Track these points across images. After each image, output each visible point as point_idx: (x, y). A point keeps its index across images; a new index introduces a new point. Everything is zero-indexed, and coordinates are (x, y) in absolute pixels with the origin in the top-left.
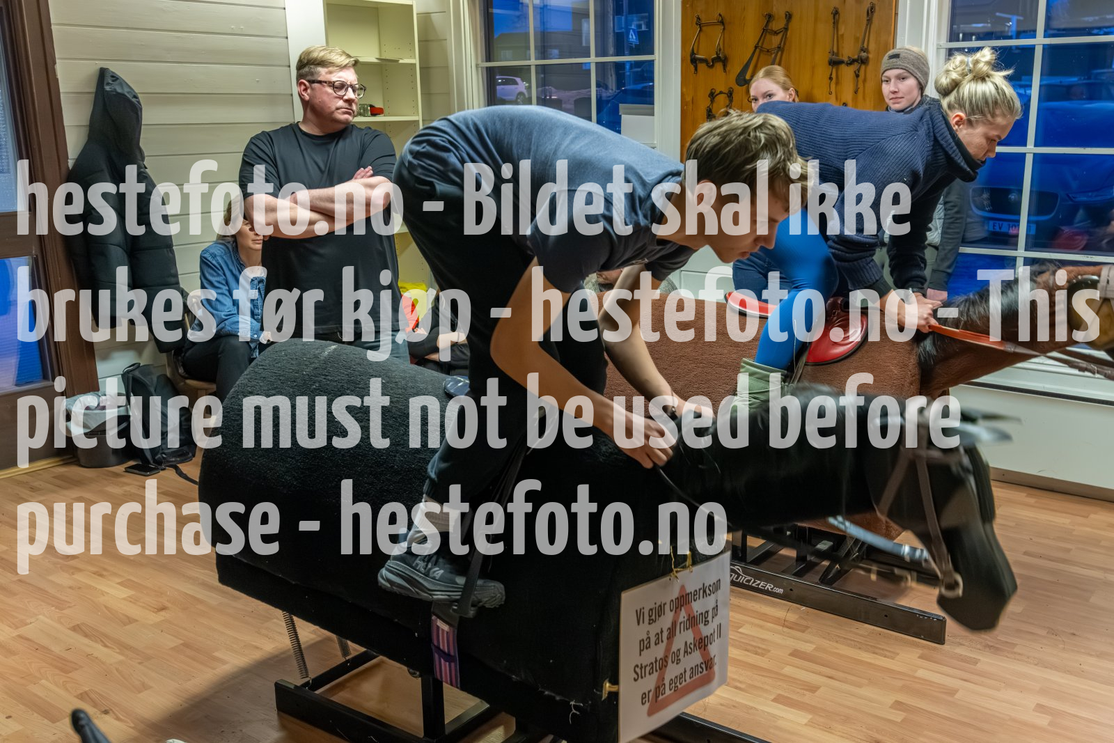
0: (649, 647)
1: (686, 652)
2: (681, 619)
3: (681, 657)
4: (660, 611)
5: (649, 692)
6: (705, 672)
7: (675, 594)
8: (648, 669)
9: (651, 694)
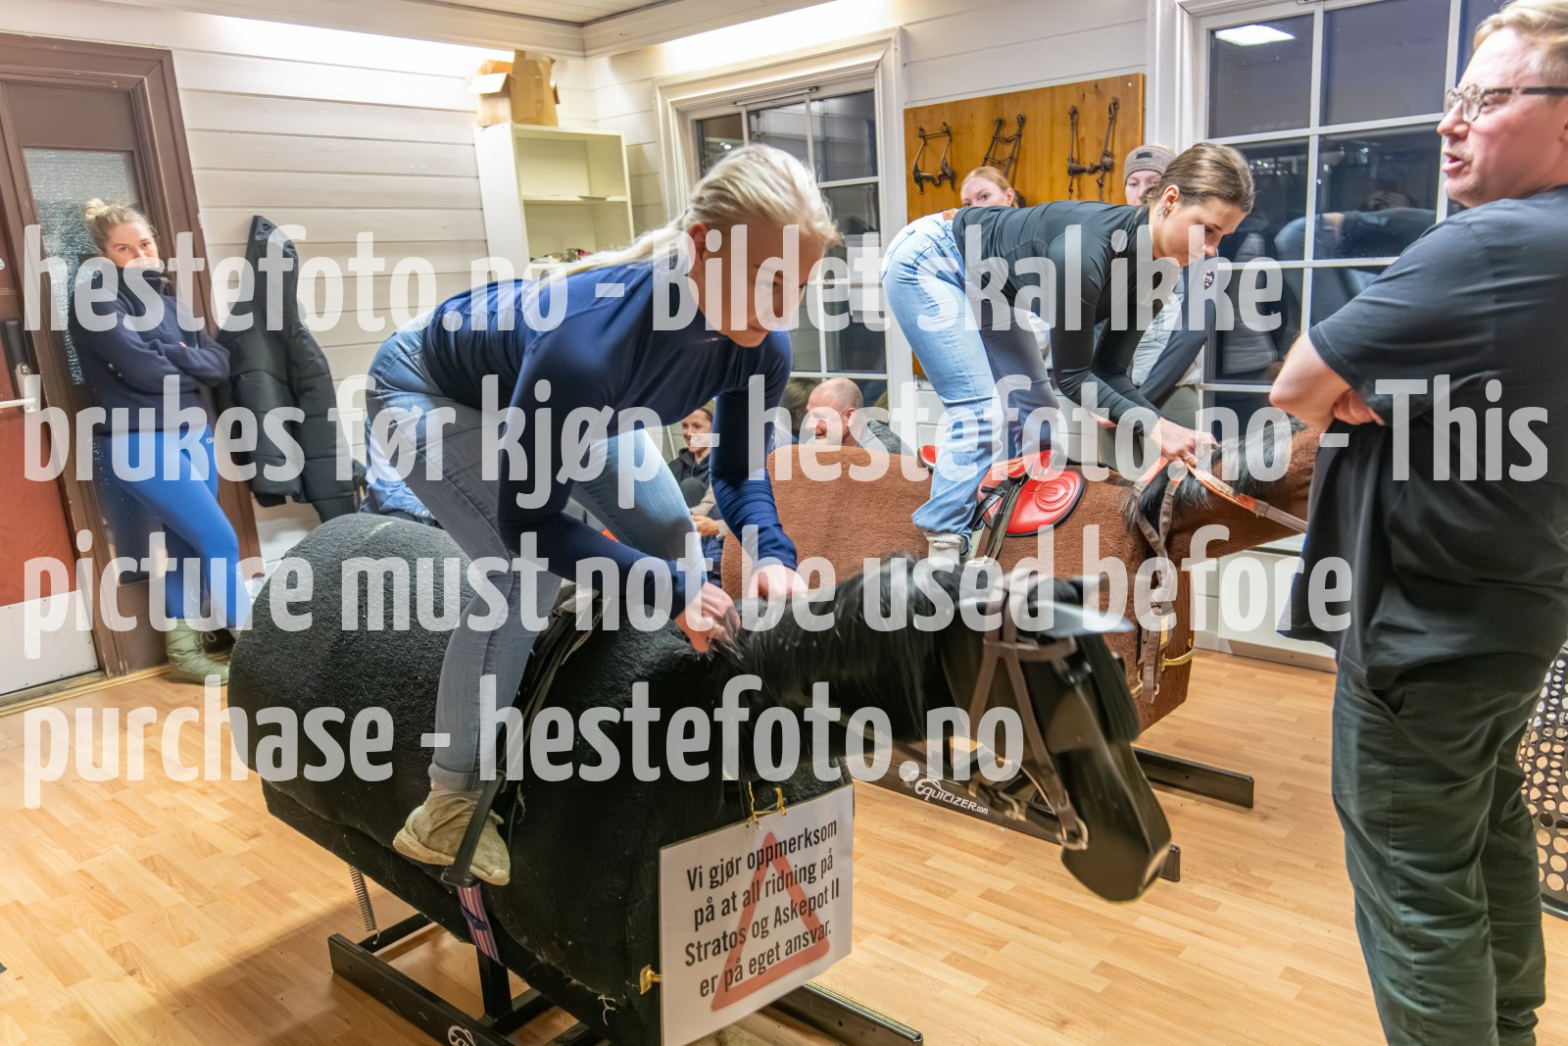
0: (713, 918)
1: (778, 920)
2: (768, 877)
3: (770, 927)
4: (731, 868)
5: (713, 979)
6: (811, 944)
7: (758, 844)
8: (710, 948)
9: (717, 982)
